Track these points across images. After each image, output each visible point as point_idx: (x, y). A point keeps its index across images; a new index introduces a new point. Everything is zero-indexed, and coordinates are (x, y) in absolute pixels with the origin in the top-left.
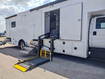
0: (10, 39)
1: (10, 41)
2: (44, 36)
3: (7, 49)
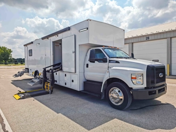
0: (28, 69)
1: (28, 72)
2: (52, 67)
3: (24, 81)
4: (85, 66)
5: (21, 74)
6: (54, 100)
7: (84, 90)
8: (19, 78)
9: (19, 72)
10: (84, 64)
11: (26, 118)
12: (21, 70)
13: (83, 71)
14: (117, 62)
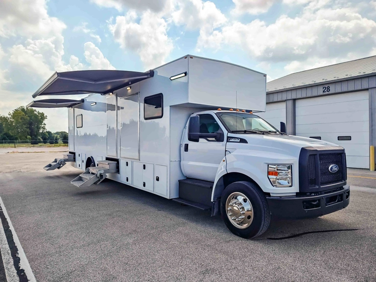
1: (74, 160)
4: (183, 148)
5: (59, 164)
6: (120, 216)
7: (180, 198)
8: (56, 172)
9: (56, 161)
10: (181, 145)
11: (60, 248)
12: (61, 157)
13: (178, 159)
14: (243, 141)
